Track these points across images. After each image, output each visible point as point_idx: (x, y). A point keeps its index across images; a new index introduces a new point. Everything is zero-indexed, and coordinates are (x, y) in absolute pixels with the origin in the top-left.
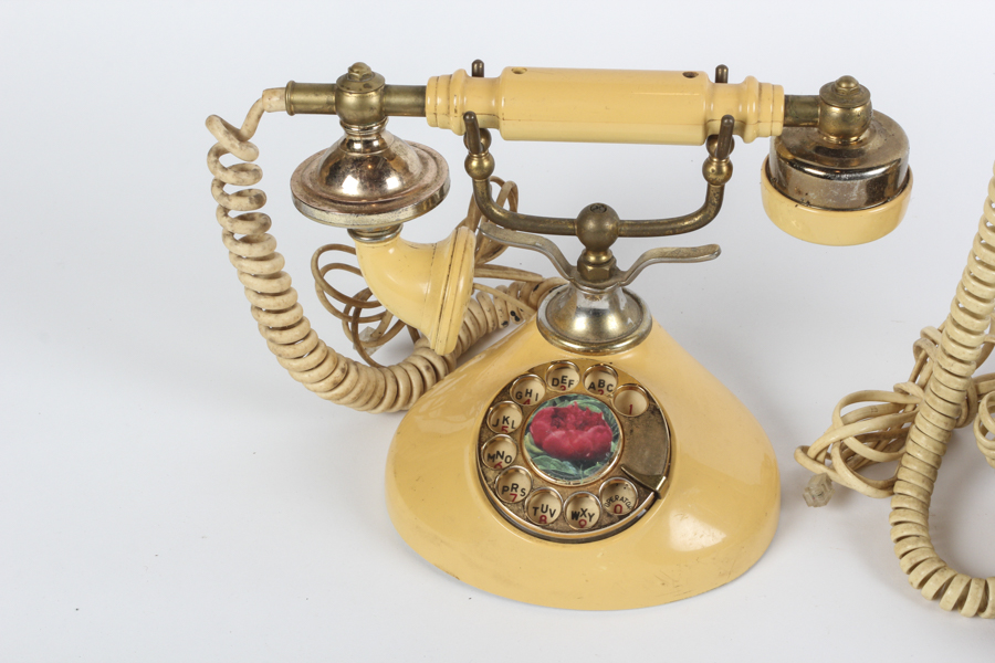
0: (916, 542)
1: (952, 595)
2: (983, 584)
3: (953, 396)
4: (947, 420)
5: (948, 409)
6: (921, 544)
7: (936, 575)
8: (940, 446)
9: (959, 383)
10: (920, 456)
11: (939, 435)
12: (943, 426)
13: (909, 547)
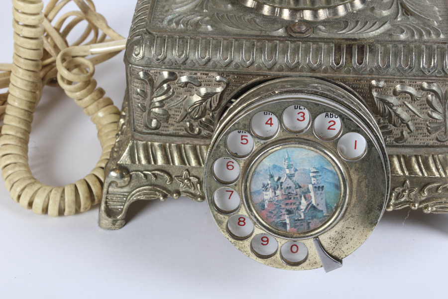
0: (14, 168)
1: (39, 202)
2: (60, 190)
3: (31, 54)
4: (30, 73)
5: (30, 65)
6: (17, 169)
7: (26, 190)
8: (29, 94)
9: (32, 44)
10: (16, 104)
11: (26, 85)
12: (27, 78)
13: (10, 172)
